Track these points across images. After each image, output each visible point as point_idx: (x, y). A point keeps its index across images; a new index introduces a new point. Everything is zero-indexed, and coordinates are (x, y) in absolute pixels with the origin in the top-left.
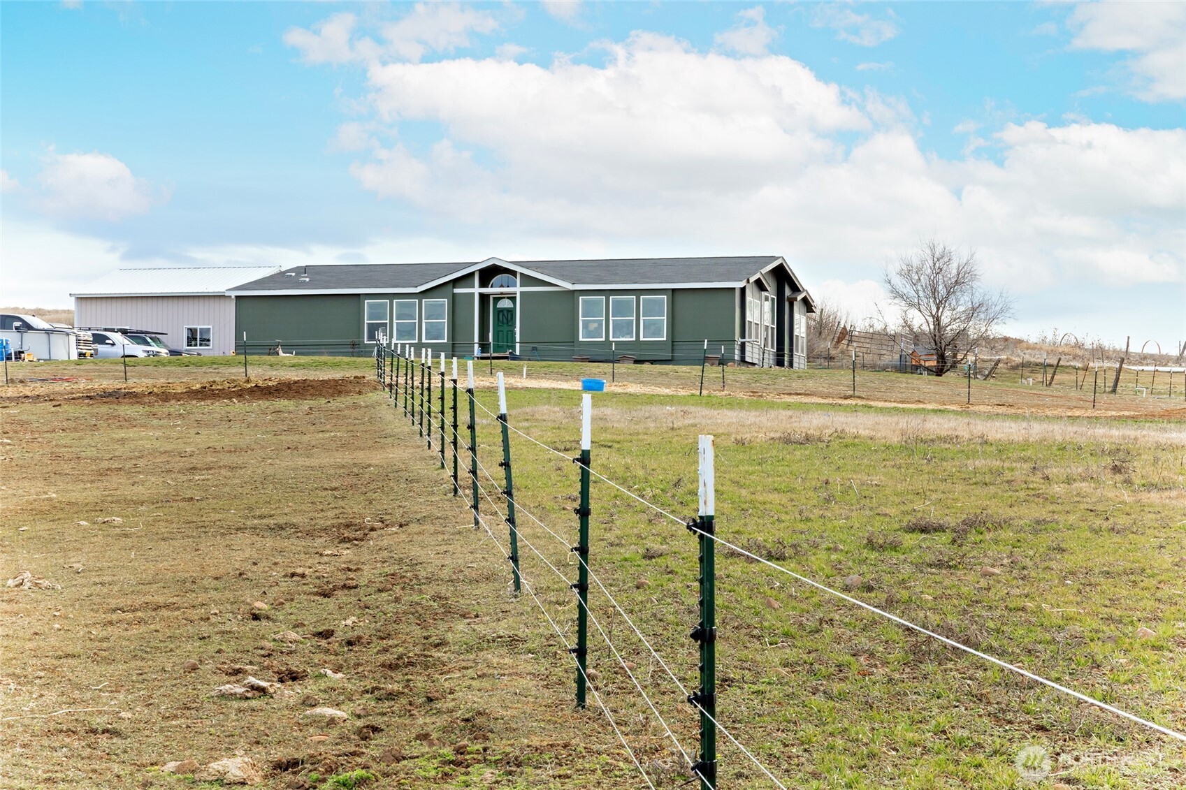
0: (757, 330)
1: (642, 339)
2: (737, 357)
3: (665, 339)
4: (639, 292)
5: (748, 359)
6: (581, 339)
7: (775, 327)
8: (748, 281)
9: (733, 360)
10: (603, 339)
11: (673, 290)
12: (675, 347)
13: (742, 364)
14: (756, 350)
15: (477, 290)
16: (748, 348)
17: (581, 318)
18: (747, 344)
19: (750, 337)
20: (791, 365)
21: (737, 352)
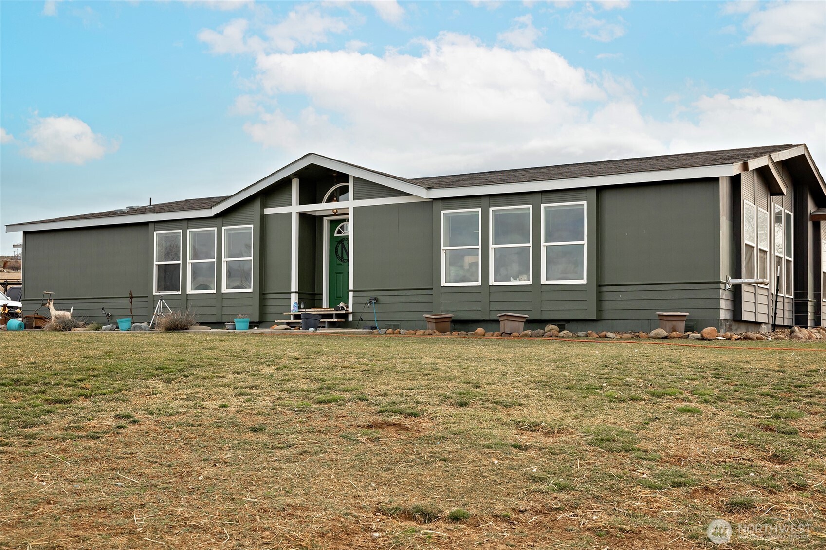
0: (763, 261)
1: (543, 281)
2: (724, 315)
3: (584, 281)
4: (539, 196)
5: (746, 316)
6: (443, 283)
7: (792, 259)
8: (745, 167)
9: (716, 322)
10: (479, 284)
11: (600, 189)
12: (606, 296)
13: (734, 327)
14: (762, 299)
15: (295, 208)
16: (747, 295)
17: (442, 248)
18: (744, 288)
19: (751, 275)
20: (817, 323)
21: (725, 304)
